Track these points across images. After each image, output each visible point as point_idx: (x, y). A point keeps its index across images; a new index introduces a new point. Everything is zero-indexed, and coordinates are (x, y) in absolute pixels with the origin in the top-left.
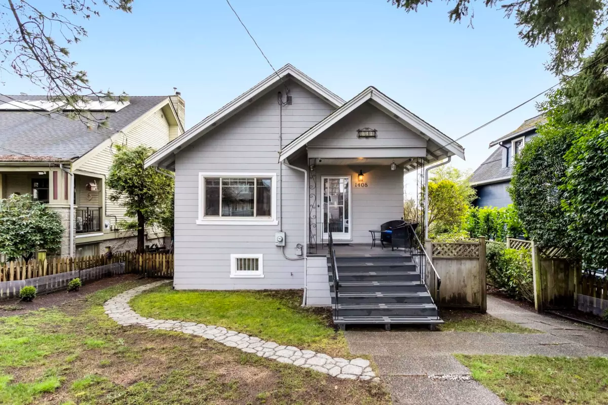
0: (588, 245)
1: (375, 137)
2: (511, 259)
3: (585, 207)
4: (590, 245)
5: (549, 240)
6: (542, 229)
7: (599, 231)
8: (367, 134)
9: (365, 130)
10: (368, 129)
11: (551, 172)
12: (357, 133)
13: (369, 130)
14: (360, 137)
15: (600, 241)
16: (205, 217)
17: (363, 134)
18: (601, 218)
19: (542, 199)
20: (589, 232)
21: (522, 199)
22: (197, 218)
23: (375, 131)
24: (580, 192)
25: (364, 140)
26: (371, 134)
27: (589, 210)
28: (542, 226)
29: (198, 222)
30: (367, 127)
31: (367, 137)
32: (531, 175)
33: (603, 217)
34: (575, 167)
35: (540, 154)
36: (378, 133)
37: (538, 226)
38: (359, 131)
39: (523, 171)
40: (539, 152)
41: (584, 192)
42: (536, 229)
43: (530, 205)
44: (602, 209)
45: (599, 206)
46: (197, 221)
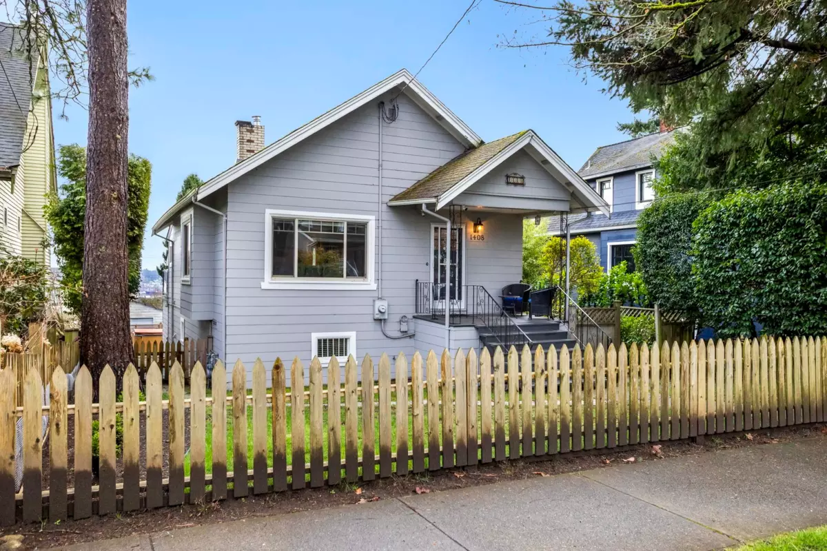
0: (709, 305)
1: (523, 184)
2: (630, 327)
3: (710, 271)
4: (711, 304)
5: (674, 303)
6: (669, 292)
7: (719, 291)
8: (515, 180)
9: (513, 175)
10: (515, 174)
11: (678, 236)
12: (505, 179)
13: (518, 176)
14: (508, 183)
15: (720, 300)
16: (274, 278)
17: (511, 180)
18: (721, 280)
19: (670, 262)
20: (710, 293)
21: (649, 262)
22: (263, 279)
23: (523, 178)
24: (706, 257)
25: (512, 187)
26: (520, 181)
27: (713, 273)
28: (669, 290)
29: (265, 285)
30: (515, 172)
31: (516, 184)
32: (658, 237)
33: (723, 280)
34: (702, 235)
35: (667, 217)
36: (526, 181)
37: (665, 289)
38: (508, 177)
39: (649, 232)
40: (666, 215)
41: (709, 258)
42: (662, 291)
43: (657, 268)
44: (722, 273)
45: (720, 271)
46: (262, 284)
